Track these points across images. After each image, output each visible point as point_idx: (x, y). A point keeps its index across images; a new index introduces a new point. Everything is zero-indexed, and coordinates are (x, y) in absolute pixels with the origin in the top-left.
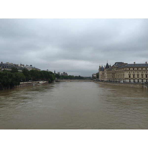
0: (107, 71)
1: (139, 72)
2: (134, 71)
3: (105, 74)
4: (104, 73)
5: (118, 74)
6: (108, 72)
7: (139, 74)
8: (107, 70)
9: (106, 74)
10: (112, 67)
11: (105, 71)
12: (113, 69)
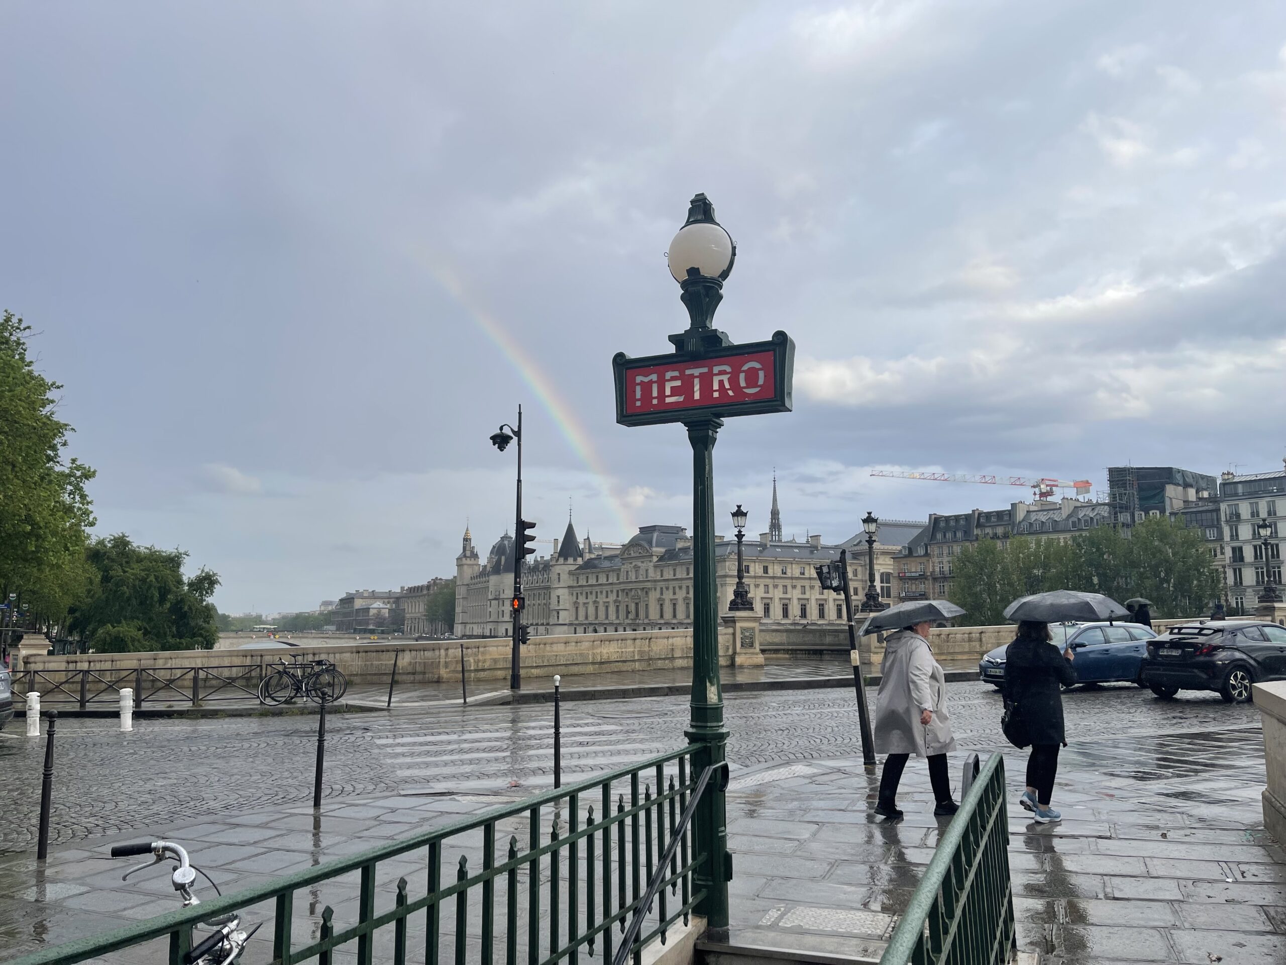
0: (570, 573)
1: (789, 588)
2: (768, 581)
3: (560, 592)
4: (548, 588)
5: (668, 596)
6: (582, 582)
7: (788, 596)
8: (573, 568)
9: (566, 590)
10: (623, 553)
11: (559, 574)
12: (634, 564)
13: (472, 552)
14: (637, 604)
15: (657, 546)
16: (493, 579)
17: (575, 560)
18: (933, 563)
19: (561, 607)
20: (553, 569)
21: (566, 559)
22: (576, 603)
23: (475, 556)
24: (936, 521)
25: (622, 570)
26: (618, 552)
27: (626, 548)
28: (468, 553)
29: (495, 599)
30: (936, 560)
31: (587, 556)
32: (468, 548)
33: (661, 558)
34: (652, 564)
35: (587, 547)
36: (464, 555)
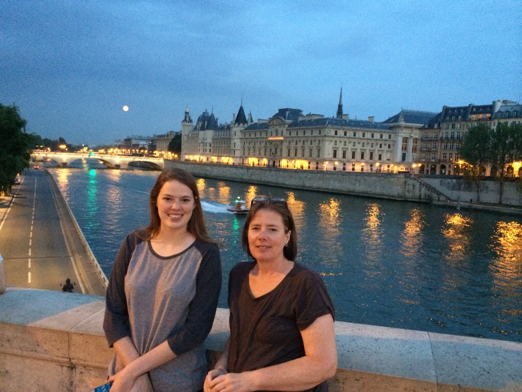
4: (230, 139)
5: (293, 145)
6: (247, 136)
7: (356, 147)
10: (270, 122)
11: (235, 132)
12: (275, 128)
13: (189, 119)
14: (276, 149)
15: (288, 119)
16: (201, 133)
17: (244, 124)
18: (442, 133)
19: (236, 148)
20: (232, 129)
21: (239, 124)
22: (243, 147)
23: (191, 121)
24: (446, 110)
25: (269, 131)
26: (267, 122)
27: (271, 120)
28: (187, 119)
29: (202, 143)
30: (444, 131)
31: (250, 123)
32: (187, 116)
33: (290, 126)
34: (285, 129)
35: (250, 118)
36: (185, 120)
